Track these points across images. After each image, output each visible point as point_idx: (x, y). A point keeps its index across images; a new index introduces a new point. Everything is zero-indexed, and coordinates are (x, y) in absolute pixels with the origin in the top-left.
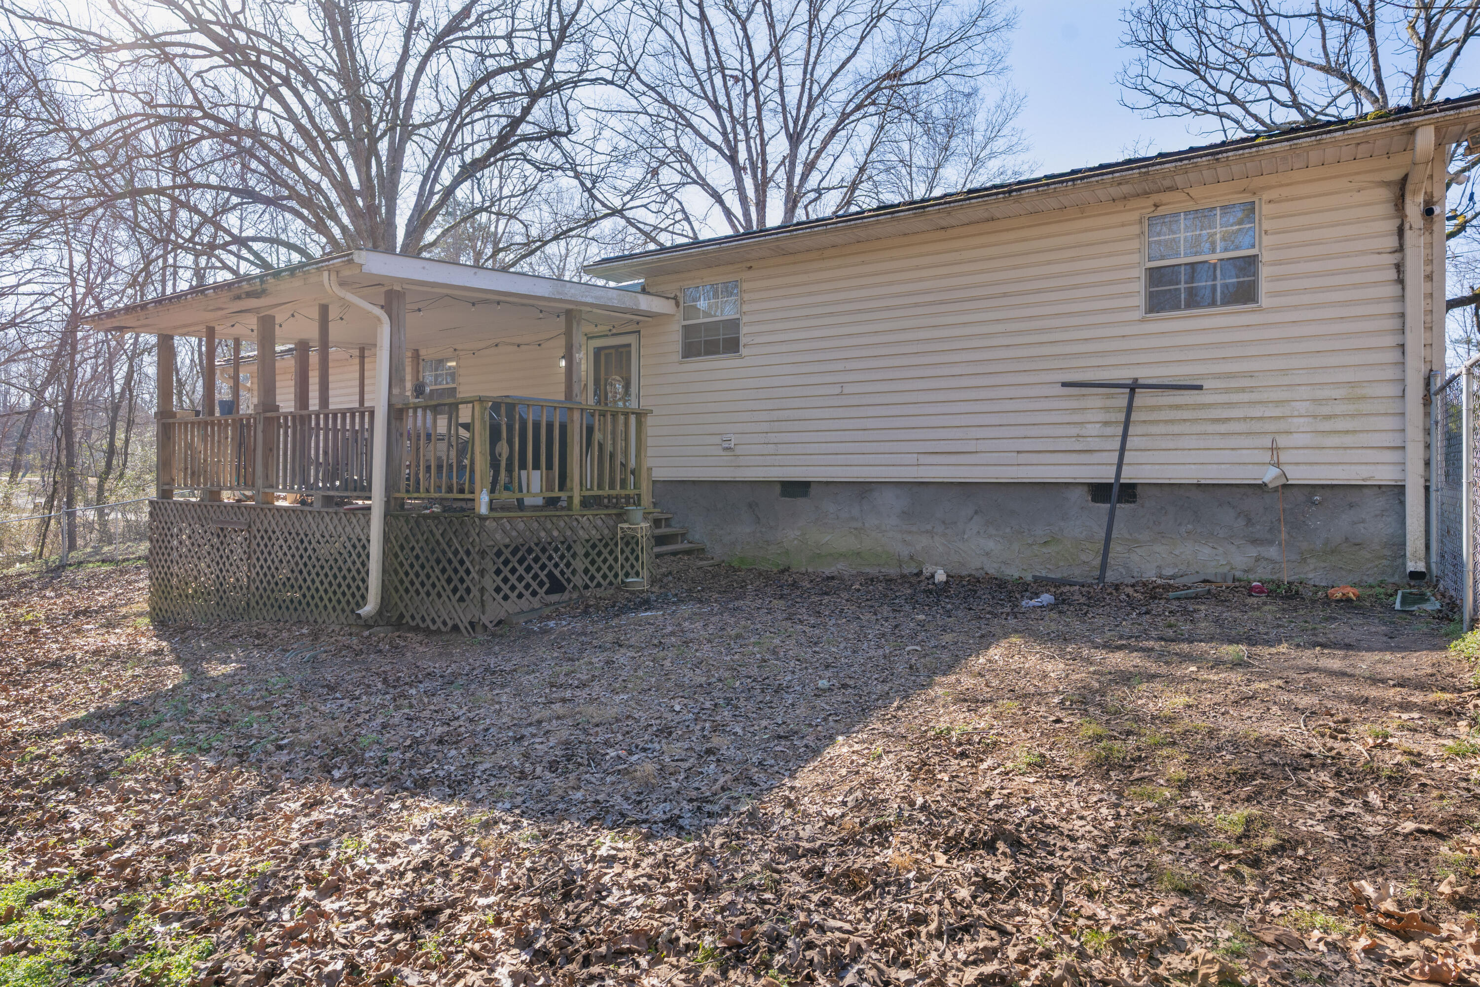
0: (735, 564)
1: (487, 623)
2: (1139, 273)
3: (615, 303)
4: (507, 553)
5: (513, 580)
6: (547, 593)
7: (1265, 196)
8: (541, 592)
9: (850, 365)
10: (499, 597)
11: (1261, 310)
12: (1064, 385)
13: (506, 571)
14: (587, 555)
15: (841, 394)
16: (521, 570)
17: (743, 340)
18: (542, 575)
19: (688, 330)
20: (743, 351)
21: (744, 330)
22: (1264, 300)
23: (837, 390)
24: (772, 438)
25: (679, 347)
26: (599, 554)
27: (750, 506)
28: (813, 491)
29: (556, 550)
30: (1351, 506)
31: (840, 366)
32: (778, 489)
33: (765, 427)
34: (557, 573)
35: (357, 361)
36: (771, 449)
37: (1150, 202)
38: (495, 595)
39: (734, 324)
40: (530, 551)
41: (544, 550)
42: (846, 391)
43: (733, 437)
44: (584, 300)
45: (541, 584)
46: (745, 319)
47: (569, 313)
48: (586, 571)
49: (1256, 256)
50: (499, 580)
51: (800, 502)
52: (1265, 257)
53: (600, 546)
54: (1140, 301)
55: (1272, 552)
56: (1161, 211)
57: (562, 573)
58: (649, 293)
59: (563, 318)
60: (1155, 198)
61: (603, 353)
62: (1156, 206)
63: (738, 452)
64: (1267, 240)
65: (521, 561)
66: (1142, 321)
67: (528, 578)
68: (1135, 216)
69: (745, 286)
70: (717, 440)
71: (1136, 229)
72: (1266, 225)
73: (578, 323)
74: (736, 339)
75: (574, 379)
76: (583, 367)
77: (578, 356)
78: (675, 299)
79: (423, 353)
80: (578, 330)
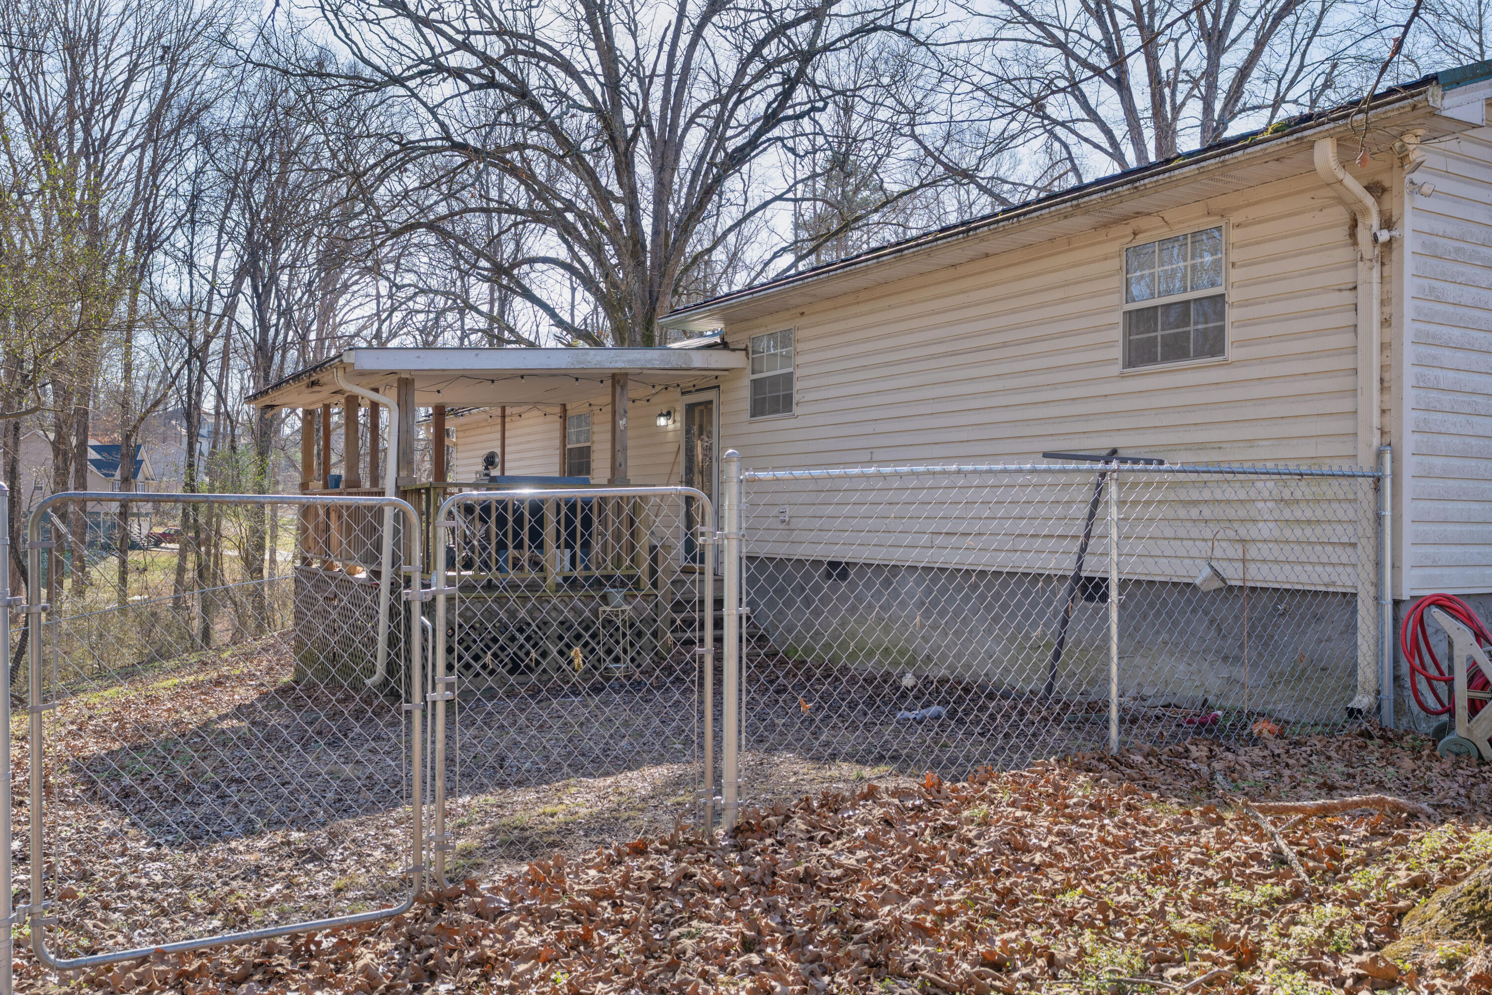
0: (791, 655)
2: (1118, 318)
3: (657, 364)
7: (1235, 218)
9: (878, 427)
11: (1227, 364)
12: (1046, 455)
15: (871, 461)
17: (795, 397)
19: (757, 385)
20: (796, 410)
21: (797, 385)
22: (1231, 353)
23: (868, 456)
24: (818, 510)
25: (747, 405)
27: (802, 588)
28: (850, 573)
30: (1318, 619)
31: (871, 429)
32: (825, 569)
35: (499, 420)
36: (817, 523)
37: (1129, 230)
39: (788, 379)
42: (875, 457)
43: (788, 508)
46: (797, 373)
47: (613, 377)
49: (1223, 296)
51: (841, 586)
52: (1232, 296)
54: (1118, 352)
55: (1242, 673)
56: (1141, 239)
60: (1135, 224)
61: (697, 410)
62: (1135, 234)
63: (792, 526)
64: (1235, 275)
66: (1122, 376)
68: (1114, 247)
69: (800, 334)
70: (776, 511)
71: (1115, 264)
72: (1234, 256)
73: (623, 388)
74: (791, 396)
75: (618, 447)
76: (678, 425)
77: (622, 423)
78: (746, 350)
79: (568, 407)
80: (622, 394)
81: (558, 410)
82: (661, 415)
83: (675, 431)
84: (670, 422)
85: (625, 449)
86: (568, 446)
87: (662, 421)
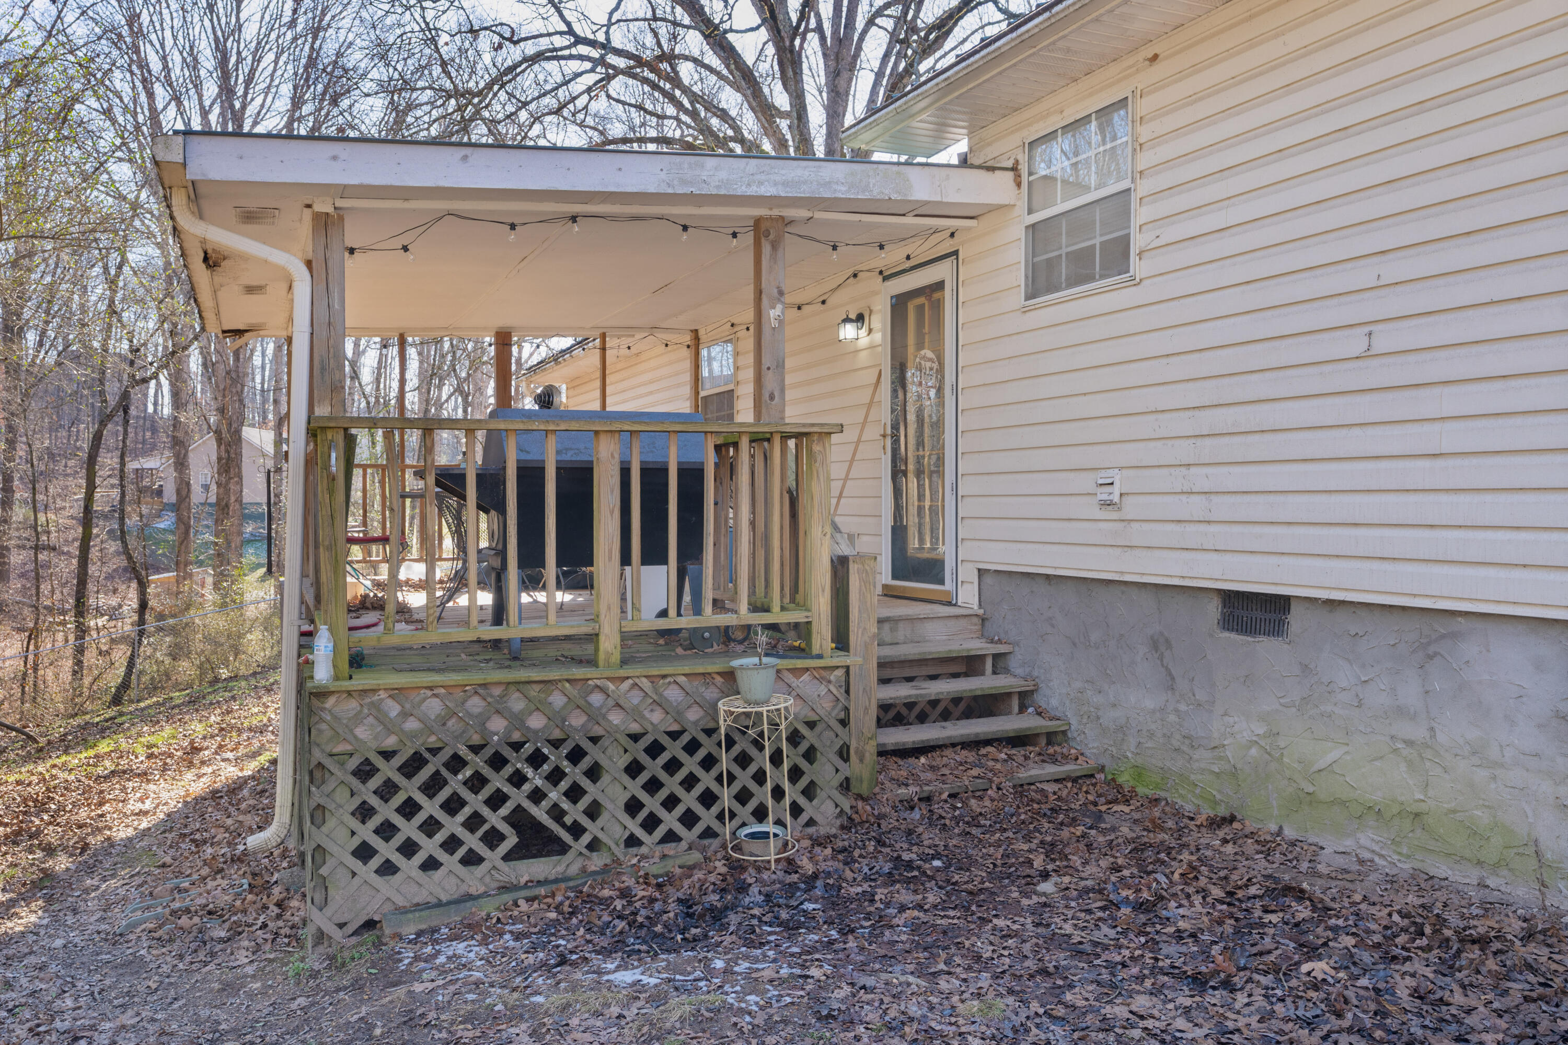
0: (1124, 779)
1: (330, 929)
3: (842, 192)
4: (388, 770)
5: (409, 829)
6: (507, 858)
8: (493, 857)
9: (1393, 270)
10: (367, 871)
13: (387, 811)
14: (634, 769)
15: (1367, 355)
16: (431, 807)
17: (1138, 242)
18: (495, 819)
20: (1138, 267)
21: (1140, 214)
23: (1355, 344)
24: (1200, 478)
25: (1019, 277)
26: (673, 766)
27: (1154, 644)
28: (1296, 619)
29: (537, 759)
31: (1364, 276)
32: (1213, 609)
33: (1183, 451)
34: (539, 813)
36: (1195, 507)
38: (356, 864)
39: (1119, 204)
40: (456, 763)
41: (497, 762)
42: (1379, 345)
43: (1117, 475)
44: (753, 190)
45: (493, 838)
46: (1144, 187)
47: (760, 228)
48: (633, 807)
50: (366, 832)
51: (1265, 645)
53: (675, 749)
57: (557, 813)
58: (973, 166)
59: (748, 239)
61: (911, 306)
63: (1129, 513)
65: (432, 787)
67: (453, 825)
70: (1086, 482)
73: (775, 246)
74: (1125, 242)
75: (766, 361)
76: (877, 337)
77: (774, 313)
78: (1014, 169)
79: (702, 333)
80: (774, 258)
81: (687, 338)
82: (847, 320)
83: (872, 347)
84: (863, 332)
85: (780, 365)
86: (703, 394)
87: (849, 331)
